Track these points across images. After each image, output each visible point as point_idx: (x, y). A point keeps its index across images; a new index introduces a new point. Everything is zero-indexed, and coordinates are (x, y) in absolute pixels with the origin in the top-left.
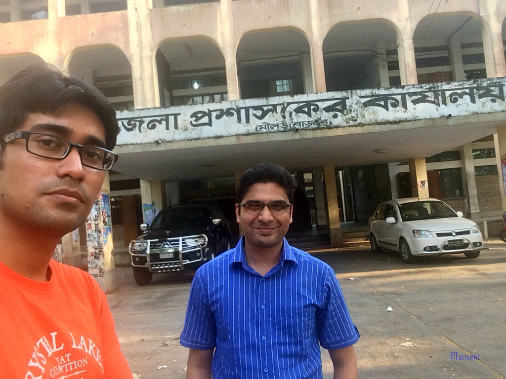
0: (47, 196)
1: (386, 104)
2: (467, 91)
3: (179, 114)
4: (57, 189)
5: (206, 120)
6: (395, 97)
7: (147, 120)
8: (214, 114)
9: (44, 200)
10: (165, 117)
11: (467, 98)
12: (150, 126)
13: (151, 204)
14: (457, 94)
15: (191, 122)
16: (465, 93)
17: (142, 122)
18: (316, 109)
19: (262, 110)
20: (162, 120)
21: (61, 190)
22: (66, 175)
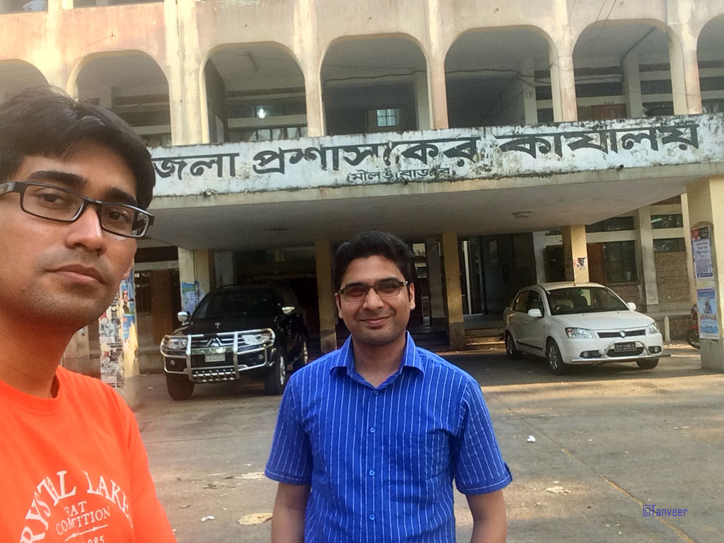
0: (51, 275)
1: (533, 148)
2: (647, 132)
3: (237, 155)
4: (66, 264)
5: (275, 163)
6: (546, 138)
7: (190, 162)
8: (288, 156)
9: (47, 280)
10: (216, 159)
11: (646, 142)
12: (195, 171)
13: (193, 283)
14: (632, 136)
15: (254, 166)
16: (644, 136)
17: (182, 165)
18: (434, 153)
19: (357, 151)
20: (213, 162)
21: (70, 266)
22: (78, 245)
